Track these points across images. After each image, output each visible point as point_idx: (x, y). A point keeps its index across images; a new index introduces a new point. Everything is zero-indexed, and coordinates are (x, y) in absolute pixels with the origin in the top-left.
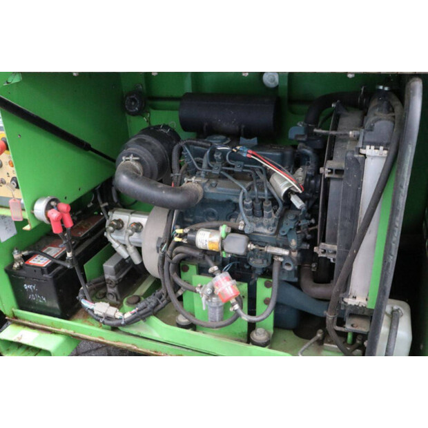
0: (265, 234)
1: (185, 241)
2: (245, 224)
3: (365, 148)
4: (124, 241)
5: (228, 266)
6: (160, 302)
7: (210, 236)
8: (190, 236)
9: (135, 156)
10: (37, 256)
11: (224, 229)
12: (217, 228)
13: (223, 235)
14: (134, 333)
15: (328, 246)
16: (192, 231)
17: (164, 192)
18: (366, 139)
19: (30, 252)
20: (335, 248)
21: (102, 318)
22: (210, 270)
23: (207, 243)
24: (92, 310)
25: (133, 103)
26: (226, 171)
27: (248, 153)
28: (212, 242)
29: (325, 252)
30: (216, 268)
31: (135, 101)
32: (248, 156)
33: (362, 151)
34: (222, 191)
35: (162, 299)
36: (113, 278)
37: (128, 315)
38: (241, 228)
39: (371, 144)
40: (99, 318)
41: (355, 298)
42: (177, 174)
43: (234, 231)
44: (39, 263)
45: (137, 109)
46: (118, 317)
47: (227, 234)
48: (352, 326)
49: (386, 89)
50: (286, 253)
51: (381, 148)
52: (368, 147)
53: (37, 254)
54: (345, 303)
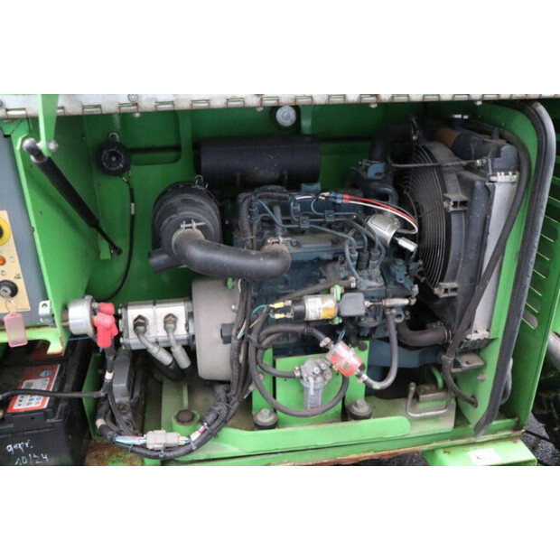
0: (374, 287)
1: (289, 316)
2: (357, 280)
3: (496, 175)
4: (168, 341)
5: (342, 334)
6: (230, 406)
7: (323, 303)
8: (298, 308)
9: (197, 221)
10: (19, 397)
11: (338, 290)
12: (328, 291)
13: (339, 298)
14: (202, 458)
15: (448, 285)
16: (295, 302)
17: (262, 259)
18: (495, 167)
19: (5, 394)
20: (455, 285)
21: (160, 451)
22: (322, 344)
23: (321, 311)
24: (144, 446)
25: (114, 159)
26: (316, 223)
27: (343, 198)
28: (326, 309)
29: (446, 290)
30: (327, 340)
31: (118, 156)
32: (344, 201)
33: (493, 179)
34: (310, 248)
35: (232, 403)
36: (126, 400)
37: (195, 436)
38: (353, 285)
39: (500, 170)
40: (156, 454)
41: (476, 332)
42: (250, 237)
43: (348, 290)
44: (30, 406)
45: (121, 165)
46: (183, 443)
47: (342, 295)
48: (467, 363)
49: (466, 117)
50: (406, 302)
51: (510, 173)
52: (498, 174)
53: (17, 395)
54: (468, 340)
